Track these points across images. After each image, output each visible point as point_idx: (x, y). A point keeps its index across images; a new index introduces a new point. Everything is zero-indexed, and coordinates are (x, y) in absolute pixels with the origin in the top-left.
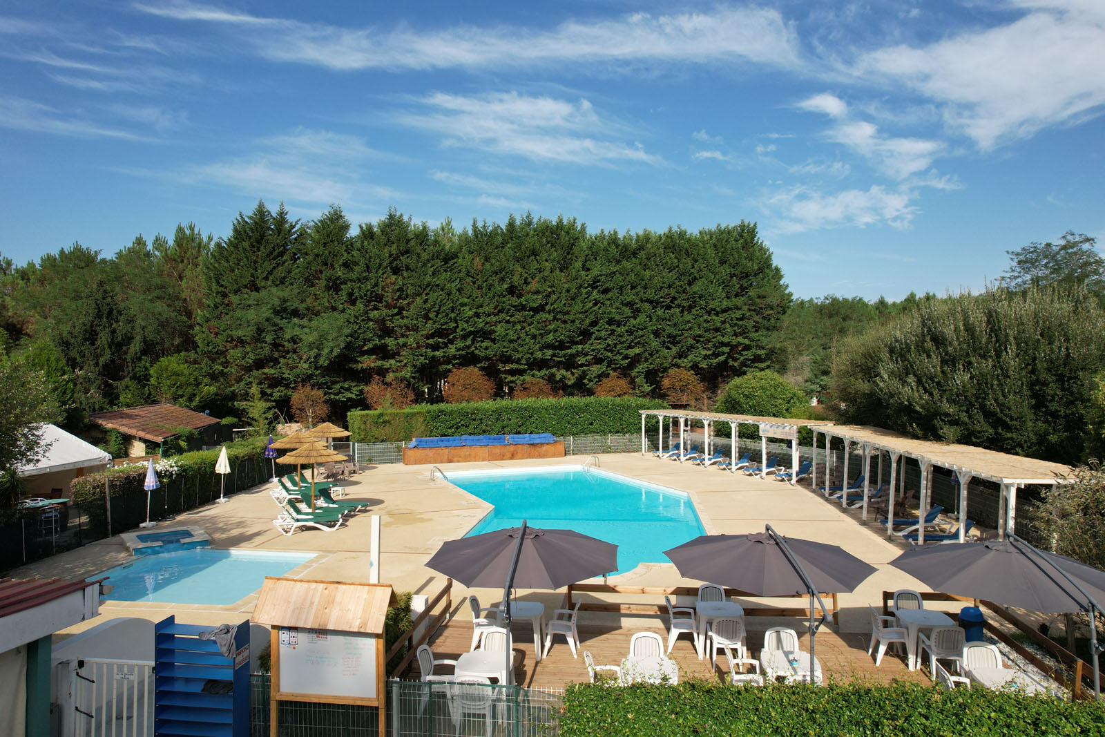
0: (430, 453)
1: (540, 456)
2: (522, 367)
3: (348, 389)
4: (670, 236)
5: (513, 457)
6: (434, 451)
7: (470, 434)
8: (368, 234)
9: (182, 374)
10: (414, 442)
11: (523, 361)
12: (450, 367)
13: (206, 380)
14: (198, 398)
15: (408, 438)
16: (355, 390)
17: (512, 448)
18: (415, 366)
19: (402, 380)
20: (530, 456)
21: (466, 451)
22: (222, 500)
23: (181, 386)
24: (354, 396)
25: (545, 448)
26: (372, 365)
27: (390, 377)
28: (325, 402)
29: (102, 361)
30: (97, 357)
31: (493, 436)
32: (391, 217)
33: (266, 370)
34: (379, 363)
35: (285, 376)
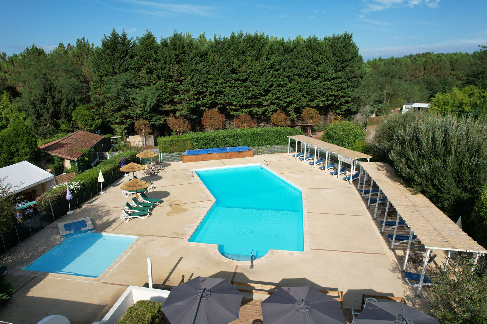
0: (194, 157)
1: (243, 157)
2: (237, 108)
3: (160, 119)
4: (309, 41)
5: (230, 157)
6: (195, 156)
7: (211, 148)
8: (165, 44)
9: (86, 115)
10: (186, 153)
11: (238, 105)
12: (205, 108)
13: (97, 117)
14: (94, 126)
15: (184, 150)
16: (163, 119)
17: (230, 154)
18: (188, 109)
19: (183, 115)
20: (238, 157)
21: (210, 155)
22: (102, 192)
23: (86, 121)
24: (162, 123)
25: (244, 153)
26: (169, 109)
27: (178, 114)
28: (149, 126)
29: (50, 111)
30: (48, 110)
31: (222, 148)
32: (175, 35)
33: (122, 112)
34: (173, 107)
35: (131, 114)
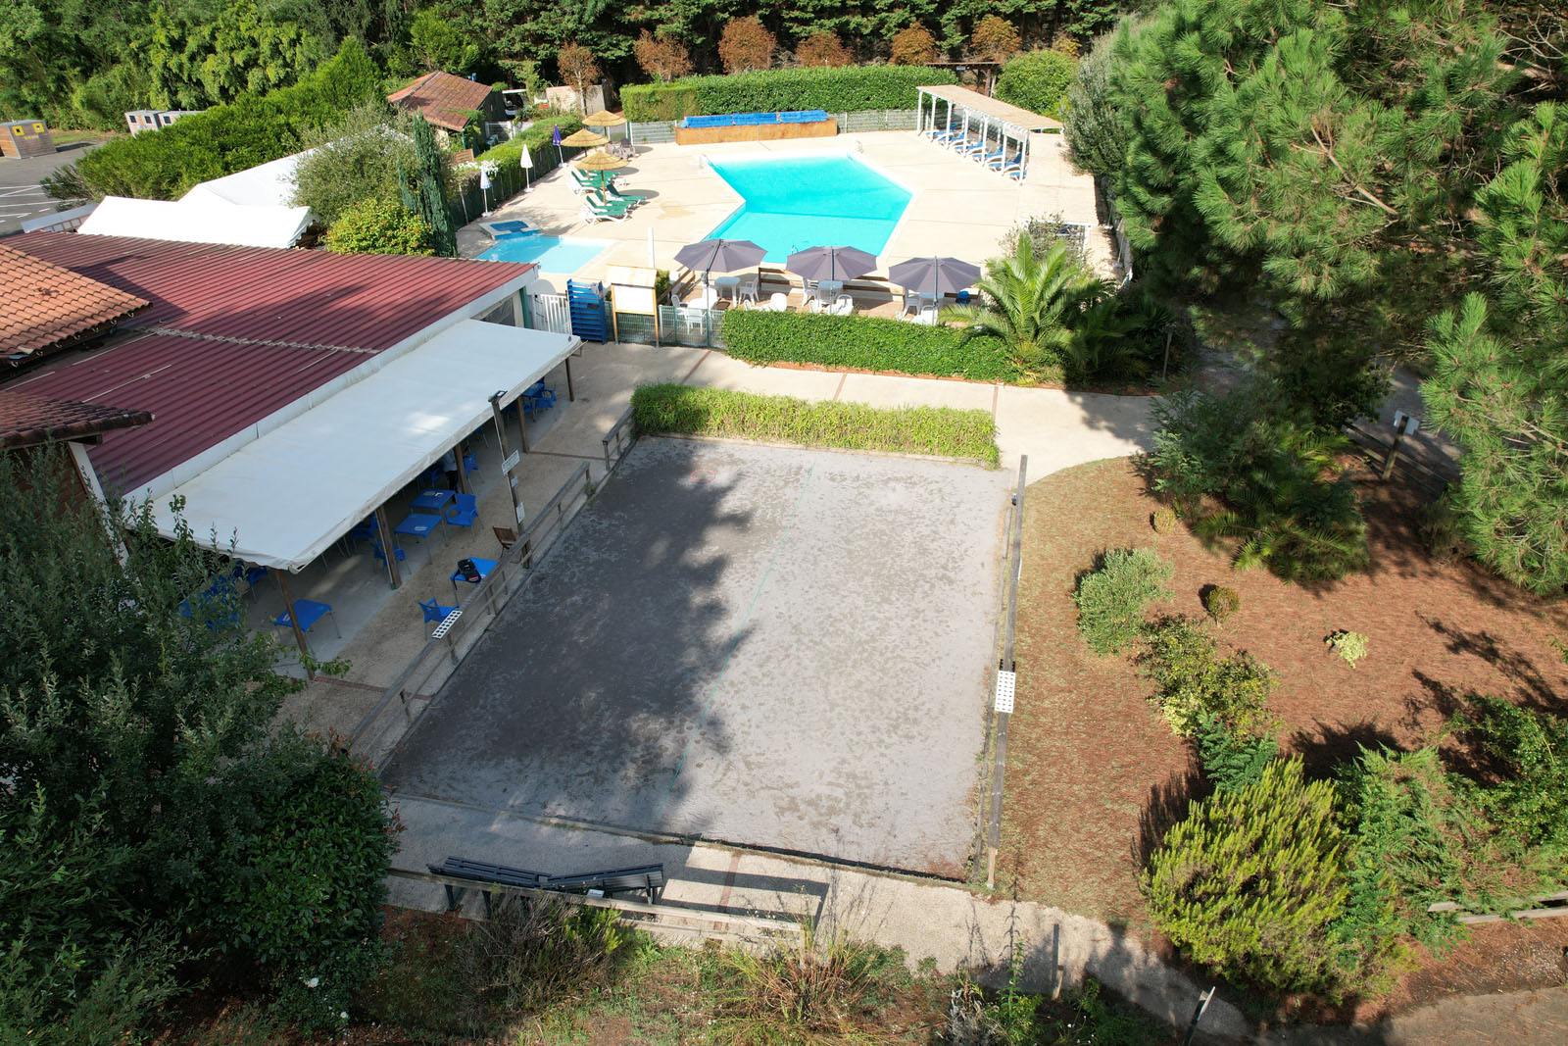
0: (700, 132)
1: (811, 135)
2: (808, 16)
3: (616, 46)
5: (783, 136)
6: (705, 131)
7: (741, 112)
9: (444, 34)
10: (685, 122)
11: (810, 9)
12: (726, 15)
13: (467, 38)
14: (463, 62)
15: (679, 117)
16: (624, 45)
17: (782, 127)
18: (686, 18)
19: (672, 35)
20: (801, 136)
21: (737, 130)
22: (528, 189)
23: (444, 49)
24: (623, 54)
25: (816, 126)
26: (640, 17)
27: (660, 30)
28: (594, 63)
29: (365, 22)
30: (359, 18)
31: (765, 113)
33: (527, 26)
34: (648, 13)
35: (549, 32)
